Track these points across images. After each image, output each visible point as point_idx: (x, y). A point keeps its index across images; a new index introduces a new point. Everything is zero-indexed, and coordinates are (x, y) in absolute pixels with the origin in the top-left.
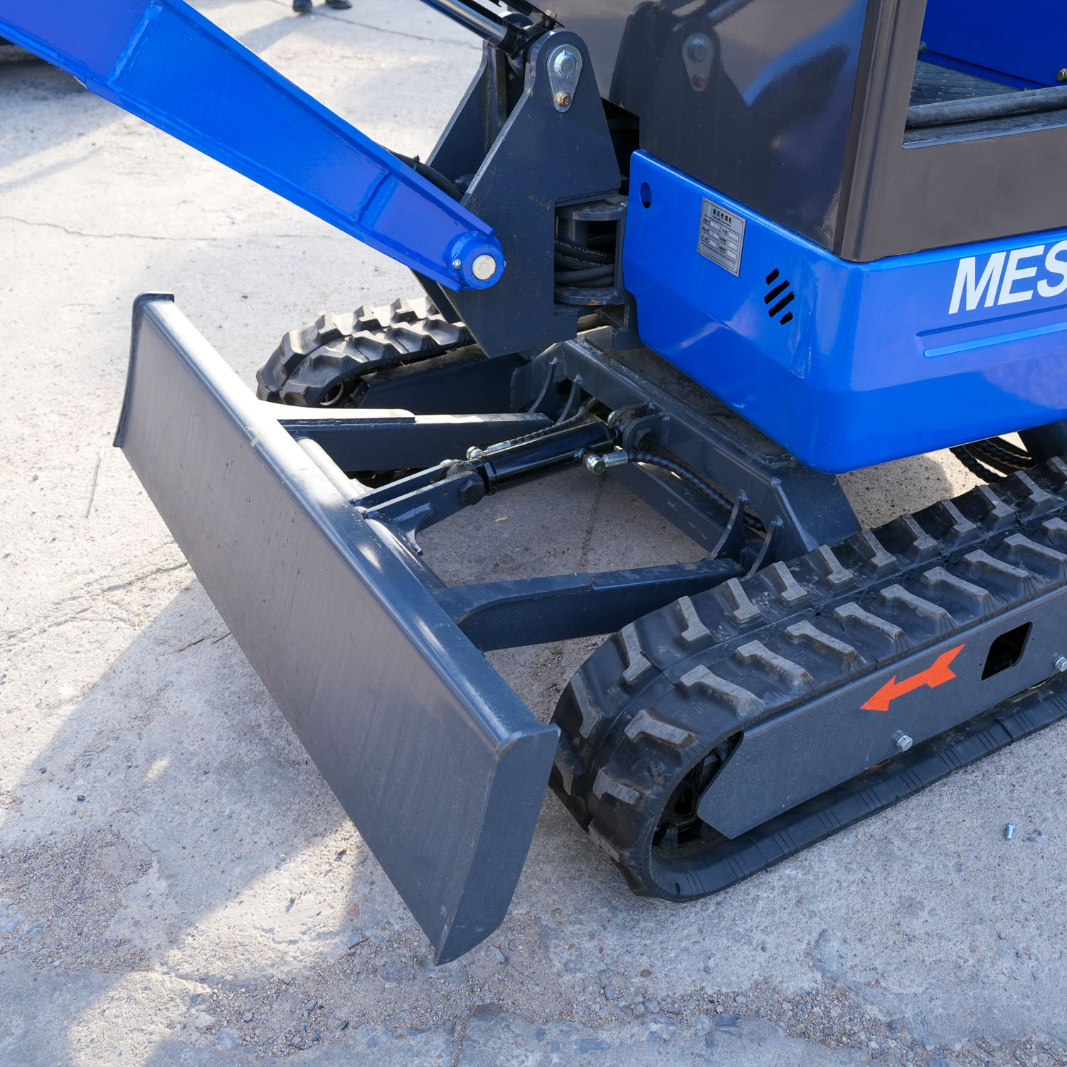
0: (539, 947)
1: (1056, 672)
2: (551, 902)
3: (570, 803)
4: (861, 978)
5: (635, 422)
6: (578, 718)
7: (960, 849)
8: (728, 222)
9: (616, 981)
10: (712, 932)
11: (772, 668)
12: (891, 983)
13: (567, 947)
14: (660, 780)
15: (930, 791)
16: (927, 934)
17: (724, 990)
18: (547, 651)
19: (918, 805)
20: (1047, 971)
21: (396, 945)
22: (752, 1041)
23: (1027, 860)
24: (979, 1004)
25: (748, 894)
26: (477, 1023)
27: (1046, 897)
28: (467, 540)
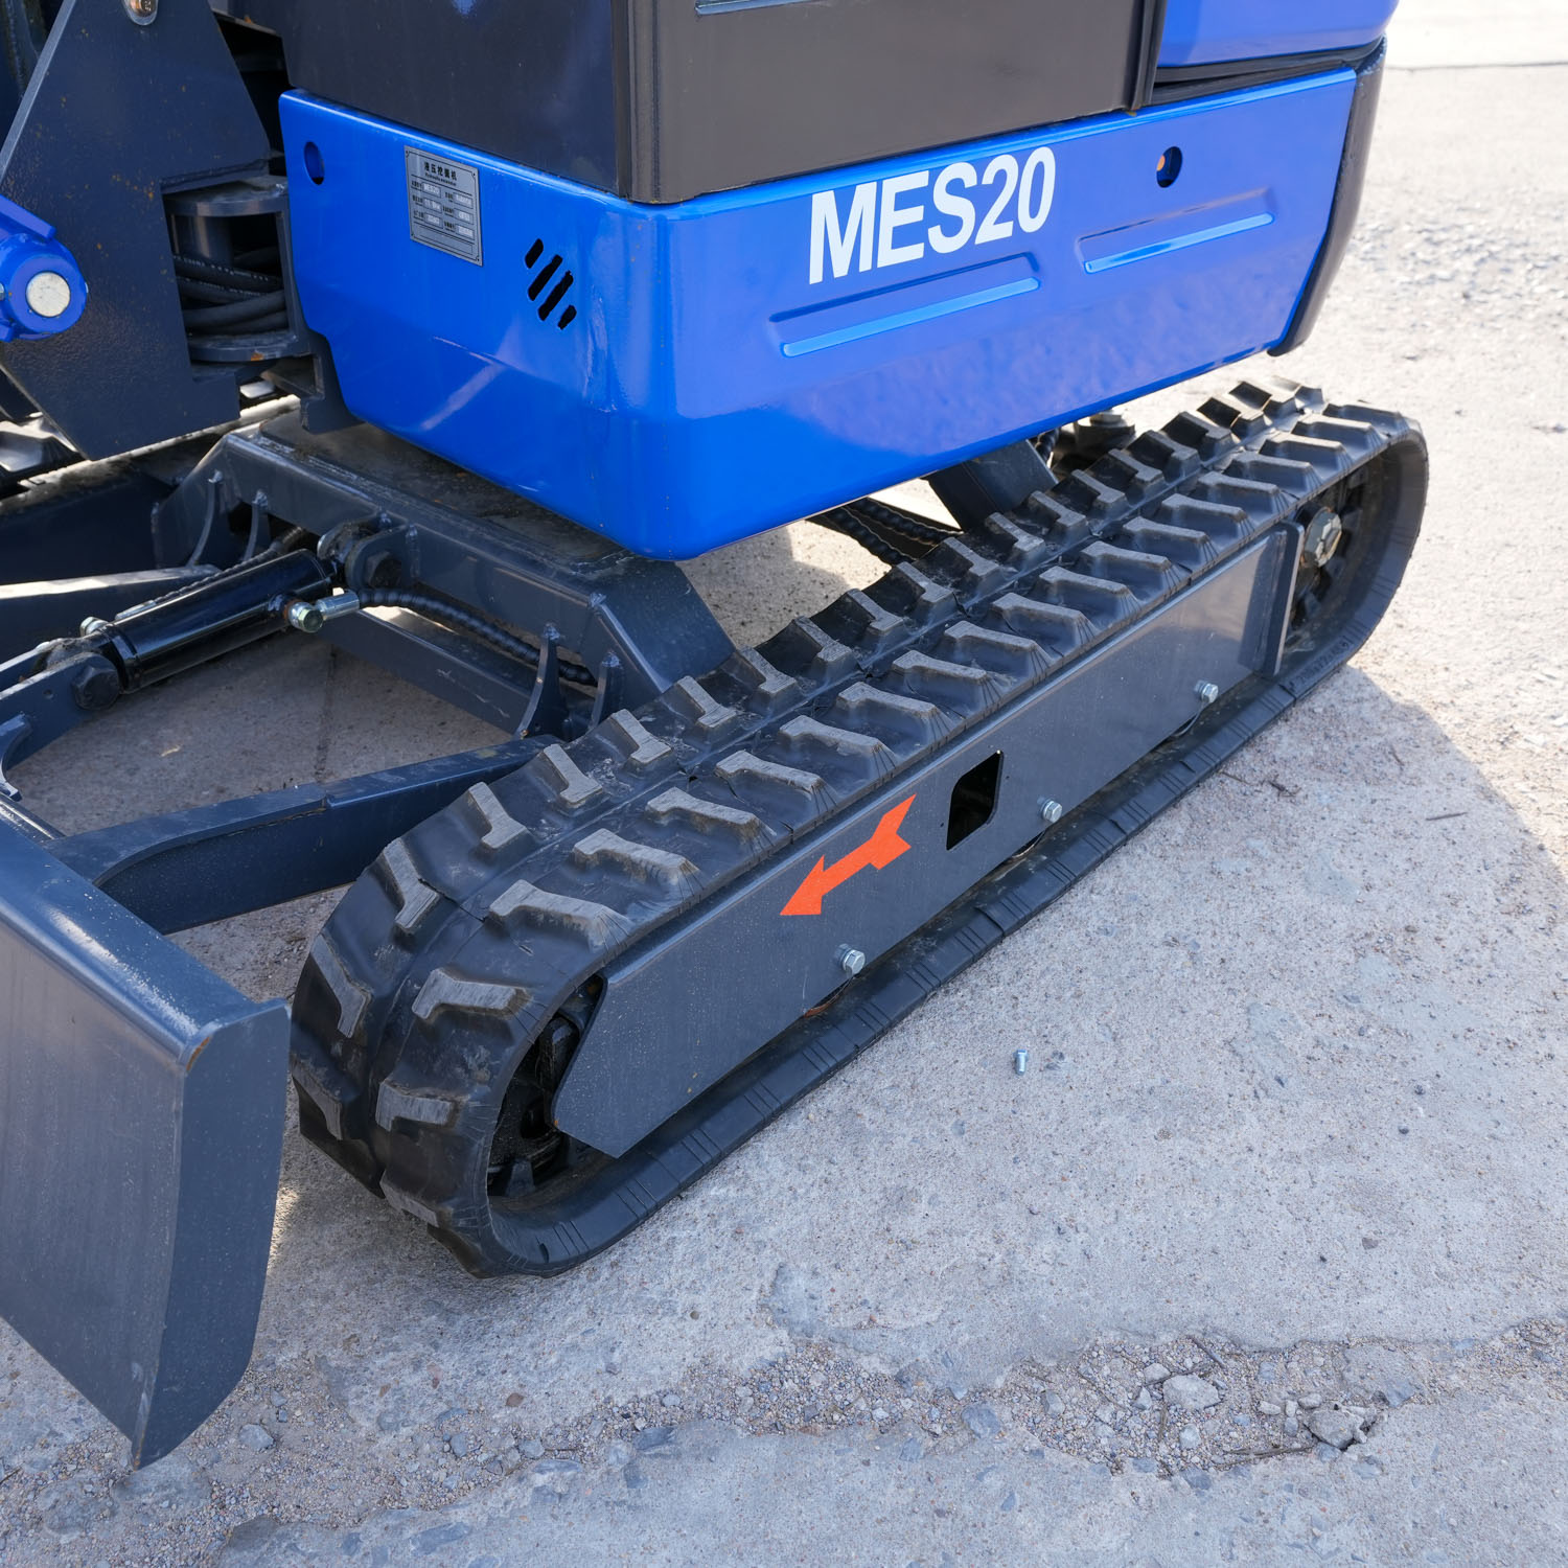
0: (331, 1405)
1: (1046, 825)
2: (341, 1328)
3: (345, 1155)
4: (846, 1321)
5: (361, 544)
6: (333, 1009)
7: (957, 1102)
8: (450, 179)
9: (467, 1425)
10: (610, 1310)
11: (634, 865)
12: (891, 1317)
13: (377, 1392)
14: (483, 1074)
15: (902, 1030)
16: (931, 1233)
17: (643, 1393)
18: (279, 940)
19: (888, 1054)
20: (1103, 1243)
21: (71, 1468)
22: (697, 1458)
23: (1052, 1097)
24: (1019, 1313)
25: (659, 1239)
26: (238, 1556)
27: (1084, 1142)
28: (115, 792)
